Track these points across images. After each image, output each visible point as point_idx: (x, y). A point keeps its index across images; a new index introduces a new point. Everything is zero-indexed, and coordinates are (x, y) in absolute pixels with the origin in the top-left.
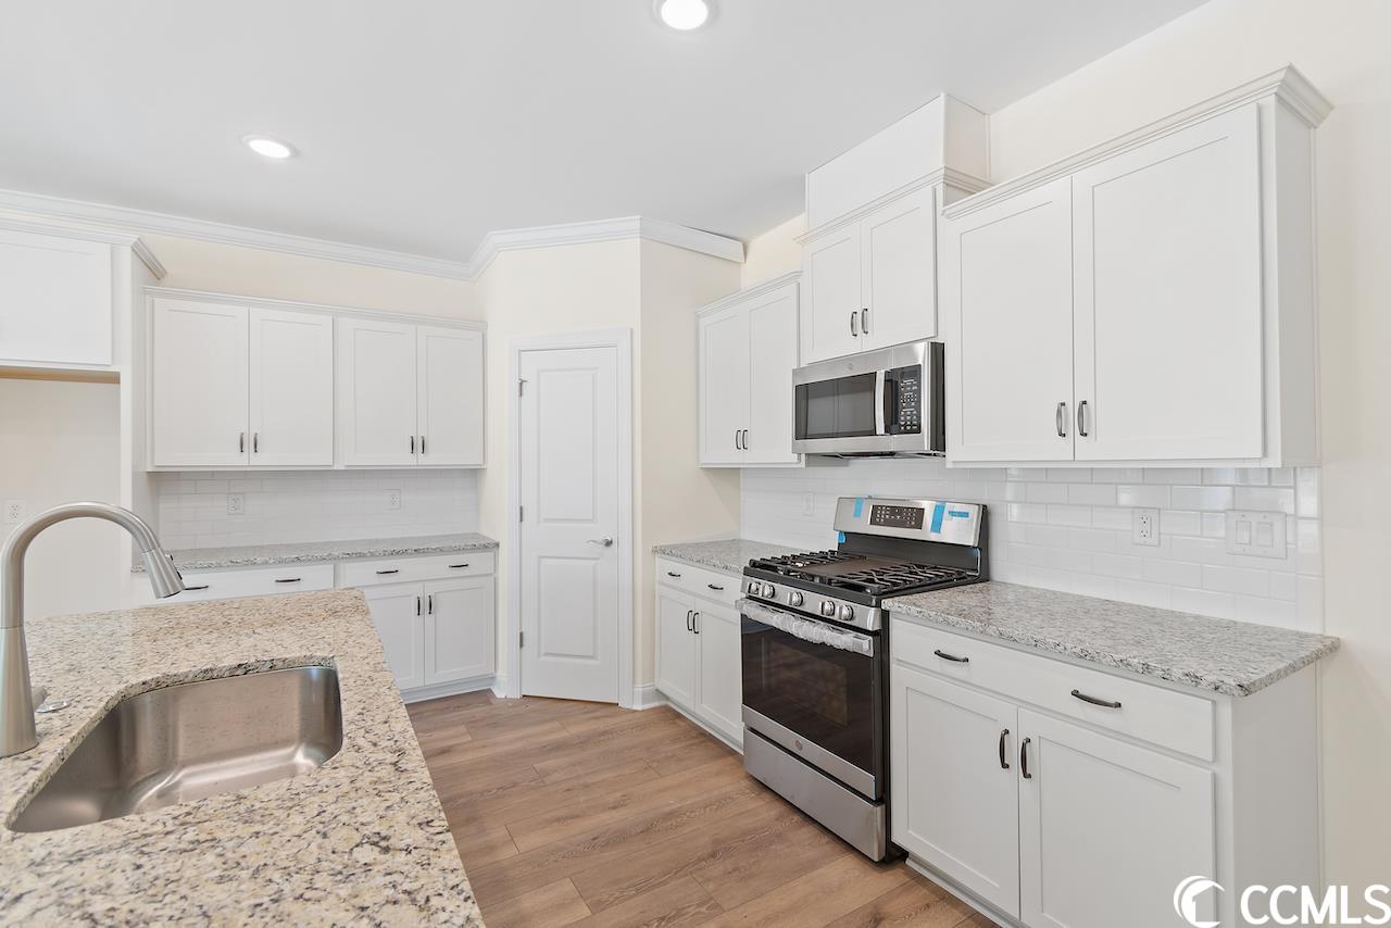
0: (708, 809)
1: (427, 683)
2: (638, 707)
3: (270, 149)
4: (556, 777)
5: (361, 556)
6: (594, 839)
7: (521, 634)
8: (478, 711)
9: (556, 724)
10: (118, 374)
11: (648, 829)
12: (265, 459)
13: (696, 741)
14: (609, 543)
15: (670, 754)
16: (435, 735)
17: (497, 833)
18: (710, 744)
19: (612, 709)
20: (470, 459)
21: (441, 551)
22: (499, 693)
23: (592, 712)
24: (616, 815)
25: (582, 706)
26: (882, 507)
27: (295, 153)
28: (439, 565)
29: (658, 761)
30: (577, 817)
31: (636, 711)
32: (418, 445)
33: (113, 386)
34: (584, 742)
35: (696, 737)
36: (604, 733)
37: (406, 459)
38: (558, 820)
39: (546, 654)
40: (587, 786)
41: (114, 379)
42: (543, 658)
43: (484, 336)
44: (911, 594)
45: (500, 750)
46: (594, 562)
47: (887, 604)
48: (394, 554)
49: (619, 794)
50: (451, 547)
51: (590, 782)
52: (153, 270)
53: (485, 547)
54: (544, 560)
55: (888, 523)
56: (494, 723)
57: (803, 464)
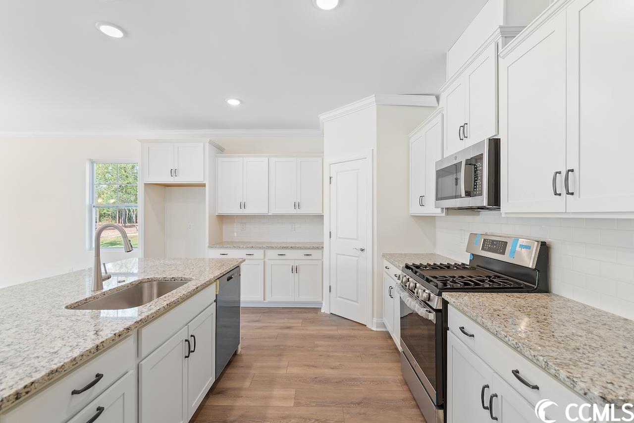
0: (372, 383)
1: (296, 300)
2: (374, 329)
3: (234, 102)
4: (319, 349)
5: (272, 248)
6: (316, 378)
7: (330, 286)
8: (310, 315)
9: (335, 328)
10: (205, 184)
11: (339, 382)
12: (248, 211)
13: (391, 351)
14: (362, 250)
15: (373, 354)
16: (291, 321)
17: (284, 363)
18: (397, 354)
19: (363, 327)
20: (318, 211)
21: (300, 248)
22: (322, 311)
23: (353, 326)
24: (331, 371)
25: (352, 322)
26: (488, 240)
27: (241, 102)
28: (300, 254)
29: (366, 355)
30: (316, 367)
31: (372, 330)
32: (297, 205)
33: (204, 187)
34: (341, 338)
35: (392, 349)
36: (352, 336)
37: (292, 211)
38: (308, 366)
39: (339, 297)
40: (328, 356)
41: (204, 185)
42: (339, 299)
43: (323, 159)
44: (468, 292)
45: (308, 332)
46: (357, 258)
47: (446, 295)
48: (284, 248)
49: (339, 363)
50: (304, 247)
51: (331, 355)
52: (220, 149)
53: (318, 248)
54: (339, 256)
55: (490, 250)
56: (313, 322)
57: (444, 214)
